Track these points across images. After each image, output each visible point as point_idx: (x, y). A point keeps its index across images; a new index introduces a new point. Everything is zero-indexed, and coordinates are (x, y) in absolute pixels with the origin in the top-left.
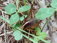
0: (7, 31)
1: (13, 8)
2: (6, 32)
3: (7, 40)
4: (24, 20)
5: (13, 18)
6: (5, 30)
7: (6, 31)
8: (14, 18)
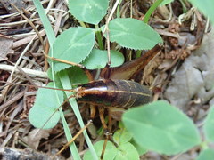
0: (28, 62)
1: (96, 5)
2: (24, 62)
3: (12, 90)
4: (101, 70)
5: (72, 41)
6: (24, 55)
7: (26, 58)
8: (76, 41)
